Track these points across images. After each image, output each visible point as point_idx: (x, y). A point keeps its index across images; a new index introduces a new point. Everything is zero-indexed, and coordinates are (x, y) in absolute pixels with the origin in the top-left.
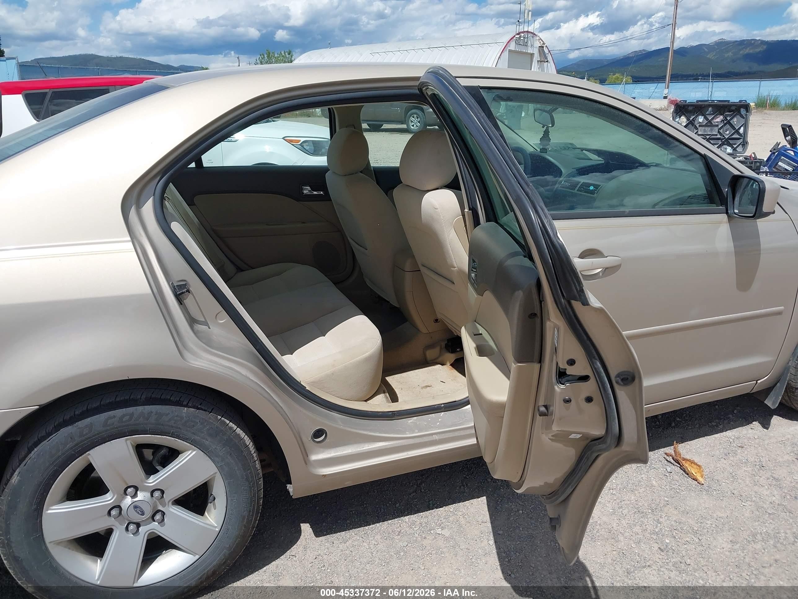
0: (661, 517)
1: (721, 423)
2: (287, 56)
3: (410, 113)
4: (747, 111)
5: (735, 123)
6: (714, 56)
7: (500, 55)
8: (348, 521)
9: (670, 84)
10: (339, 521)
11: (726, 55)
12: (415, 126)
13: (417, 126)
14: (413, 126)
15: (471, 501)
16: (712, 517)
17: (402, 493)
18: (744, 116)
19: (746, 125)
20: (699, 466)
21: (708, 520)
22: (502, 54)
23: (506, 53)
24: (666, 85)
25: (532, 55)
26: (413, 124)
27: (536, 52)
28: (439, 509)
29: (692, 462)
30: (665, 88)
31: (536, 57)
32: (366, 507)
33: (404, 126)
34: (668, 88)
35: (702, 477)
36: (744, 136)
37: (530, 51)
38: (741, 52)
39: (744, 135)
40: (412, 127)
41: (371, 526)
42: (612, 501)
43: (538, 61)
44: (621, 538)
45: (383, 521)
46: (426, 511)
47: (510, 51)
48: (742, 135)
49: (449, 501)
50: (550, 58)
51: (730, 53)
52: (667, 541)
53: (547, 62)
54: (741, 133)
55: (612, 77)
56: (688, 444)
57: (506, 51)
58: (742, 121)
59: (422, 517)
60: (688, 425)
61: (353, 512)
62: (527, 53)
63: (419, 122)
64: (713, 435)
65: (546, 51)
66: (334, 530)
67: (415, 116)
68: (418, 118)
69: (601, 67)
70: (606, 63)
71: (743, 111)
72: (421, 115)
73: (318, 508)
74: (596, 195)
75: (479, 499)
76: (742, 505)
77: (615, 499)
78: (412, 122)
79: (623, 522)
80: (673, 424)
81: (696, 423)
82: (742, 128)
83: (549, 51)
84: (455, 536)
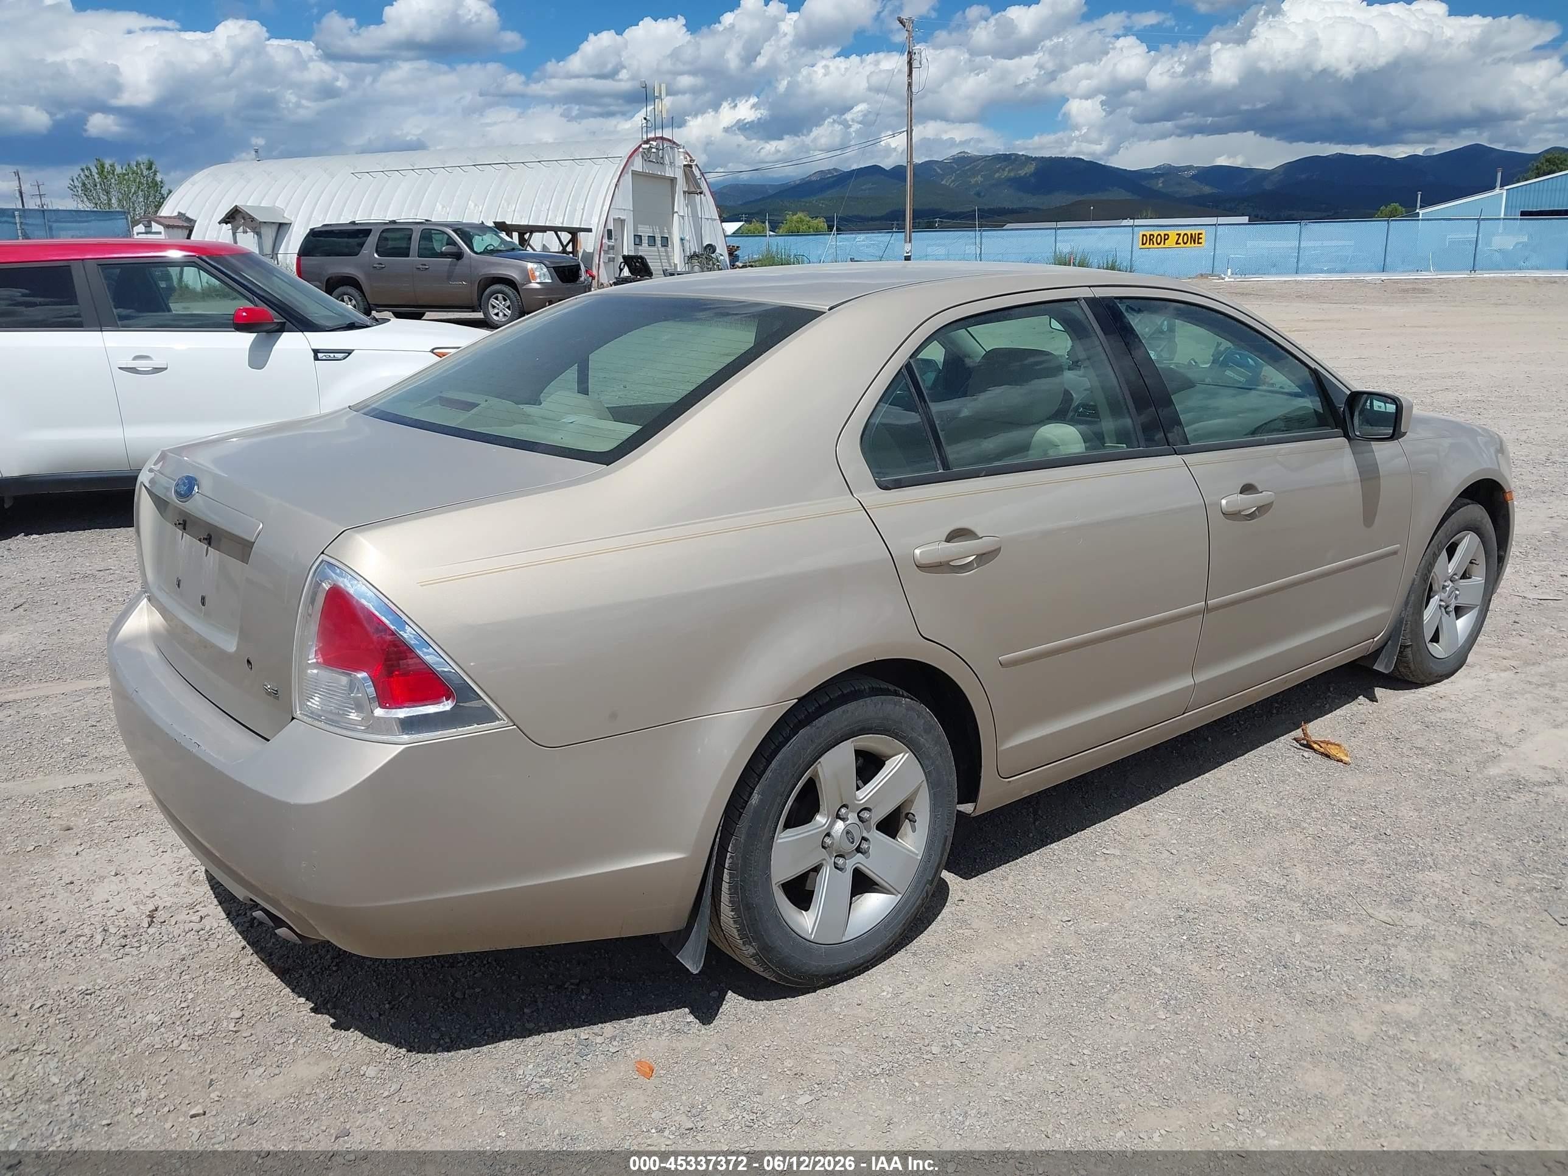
2: (145, 173)
3: (488, 291)
6: (953, 181)
7: (618, 181)
9: (913, 234)
11: (973, 181)
12: (501, 314)
13: (505, 315)
14: (497, 314)
20: (1338, 745)
22: (621, 179)
23: (628, 177)
24: (905, 236)
25: (673, 180)
26: (496, 311)
27: (679, 175)
29: (1328, 743)
30: (906, 242)
31: (681, 185)
33: (479, 315)
34: (910, 241)
35: (1347, 756)
37: (669, 173)
38: (997, 175)
40: (495, 318)
43: (684, 192)
47: (635, 173)
50: (704, 187)
51: (979, 177)
53: (701, 193)
55: (794, 218)
57: (628, 173)
62: (664, 178)
63: (509, 308)
65: (697, 173)
67: (500, 296)
68: (505, 300)
69: (763, 199)
70: (771, 192)
72: (512, 296)
78: (494, 307)
83: (702, 174)
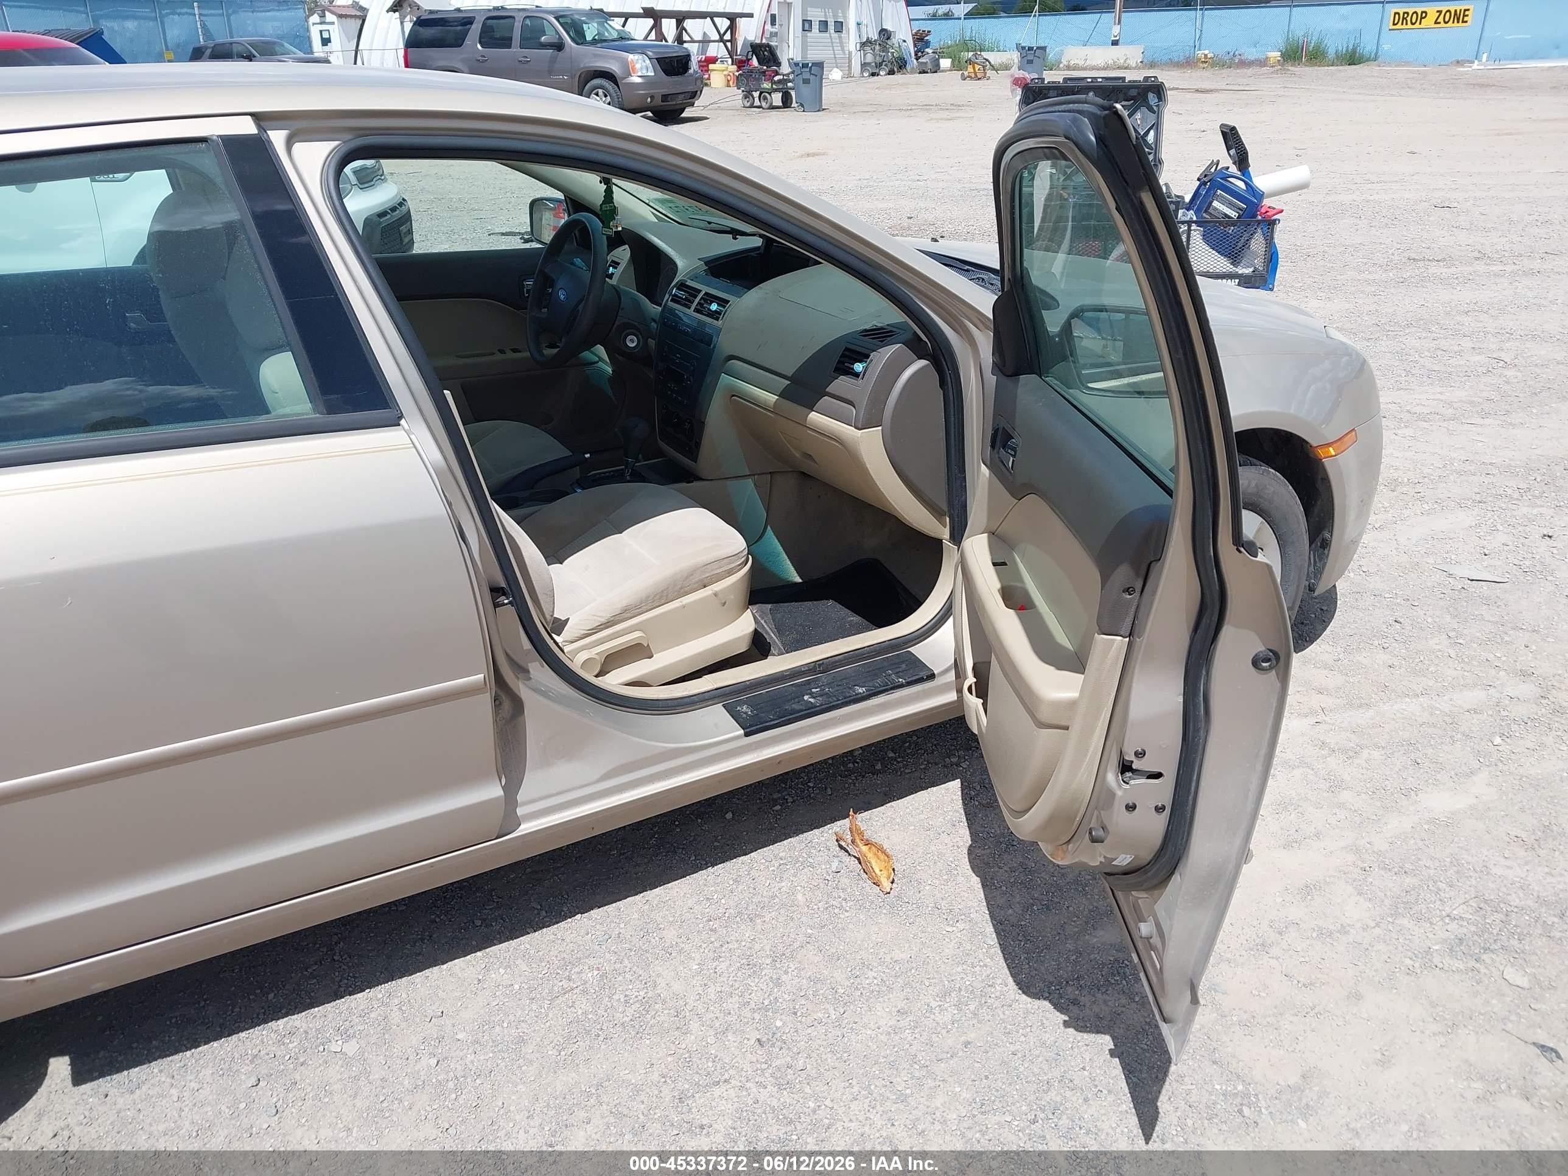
0: (786, 972)
1: (966, 757)
3: (589, 85)
4: (1160, 99)
5: (1139, 122)
8: (154, 1042)
10: (135, 1045)
15: (427, 972)
16: (881, 962)
17: (292, 967)
18: (1155, 108)
19: (1157, 126)
21: (871, 970)
28: (355, 996)
32: (204, 1006)
36: (1156, 149)
39: (1156, 146)
41: (200, 1048)
42: (704, 946)
44: (694, 1026)
45: (229, 1036)
46: (327, 1003)
48: (1153, 146)
49: (383, 976)
52: (779, 1023)
54: (1150, 142)
56: (893, 807)
58: (1152, 118)
59: (315, 1016)
60: (905, 766)
61: (174, 1020)
64: (945, 783)
66: (118, 1065)
71: (1152, 98)
72: (612, 91)
73: (100, 1018)
74: (720, 322)
75: (445, 966)
76: (944, 932)
77: (713, 939)
79: (711, 990)
80: (879, 767)
81: (921, 760)
82: (1152, 133)
84: (368, 1053)
